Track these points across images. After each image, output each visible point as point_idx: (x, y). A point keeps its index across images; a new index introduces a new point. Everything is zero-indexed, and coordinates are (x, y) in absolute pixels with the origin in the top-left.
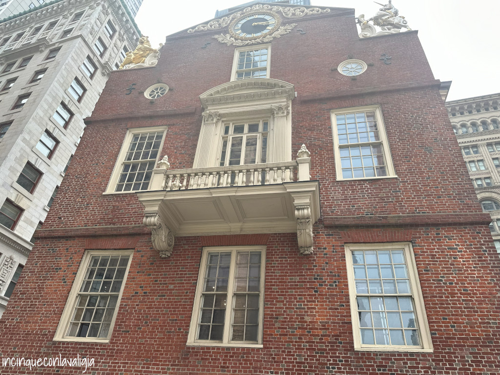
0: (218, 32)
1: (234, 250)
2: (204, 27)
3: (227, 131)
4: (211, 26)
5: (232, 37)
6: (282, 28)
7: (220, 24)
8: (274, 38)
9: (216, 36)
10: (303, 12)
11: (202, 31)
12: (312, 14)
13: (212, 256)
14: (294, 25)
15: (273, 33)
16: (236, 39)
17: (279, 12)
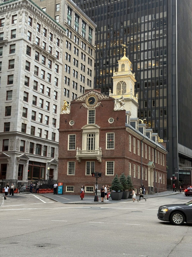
0: (83, 102)
1: (90, 162)
2: (79, 99)
3: (87, 136)
4: (81, 99)
5: (86, 105)
6: (98, 103)
7: (83, 99)
8: (96, 107)
9: (83, 104)
10: (103, 97)
11: (79, 101)
12: (105, 99)
13: (87, 162)
14: (100, 102)
15: (96, 105)
16: (87, 106)
17: (97, 96)
